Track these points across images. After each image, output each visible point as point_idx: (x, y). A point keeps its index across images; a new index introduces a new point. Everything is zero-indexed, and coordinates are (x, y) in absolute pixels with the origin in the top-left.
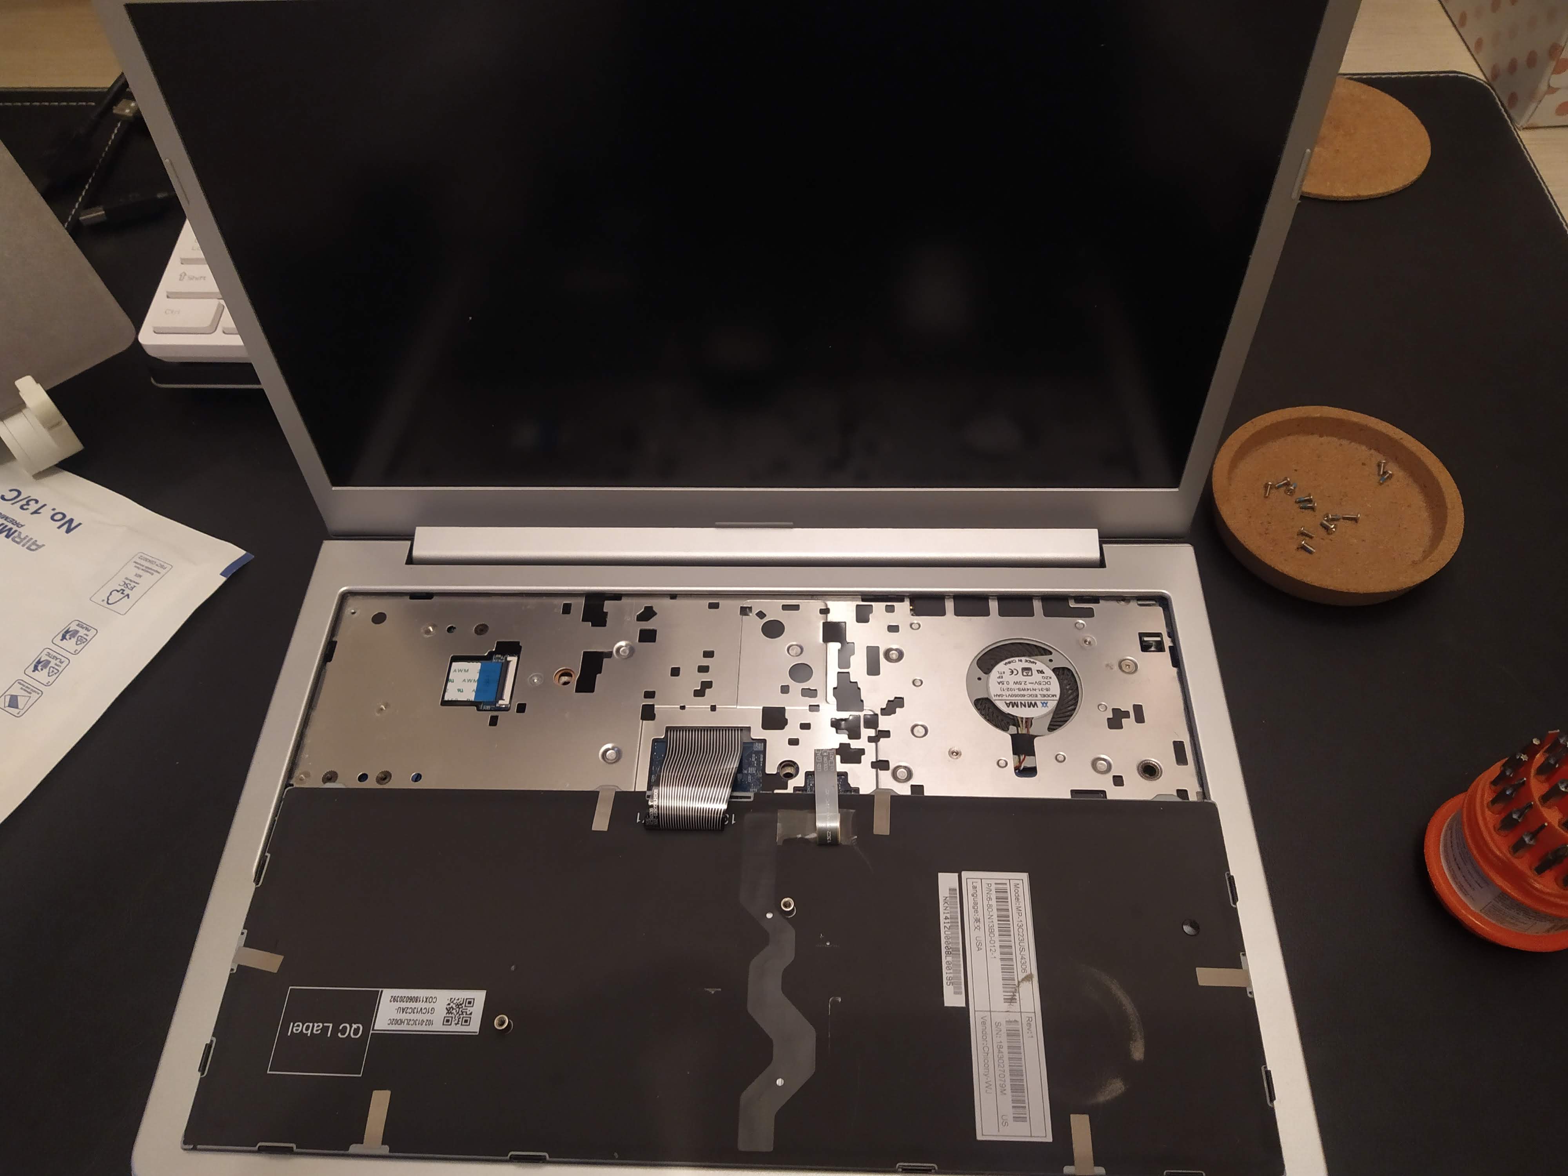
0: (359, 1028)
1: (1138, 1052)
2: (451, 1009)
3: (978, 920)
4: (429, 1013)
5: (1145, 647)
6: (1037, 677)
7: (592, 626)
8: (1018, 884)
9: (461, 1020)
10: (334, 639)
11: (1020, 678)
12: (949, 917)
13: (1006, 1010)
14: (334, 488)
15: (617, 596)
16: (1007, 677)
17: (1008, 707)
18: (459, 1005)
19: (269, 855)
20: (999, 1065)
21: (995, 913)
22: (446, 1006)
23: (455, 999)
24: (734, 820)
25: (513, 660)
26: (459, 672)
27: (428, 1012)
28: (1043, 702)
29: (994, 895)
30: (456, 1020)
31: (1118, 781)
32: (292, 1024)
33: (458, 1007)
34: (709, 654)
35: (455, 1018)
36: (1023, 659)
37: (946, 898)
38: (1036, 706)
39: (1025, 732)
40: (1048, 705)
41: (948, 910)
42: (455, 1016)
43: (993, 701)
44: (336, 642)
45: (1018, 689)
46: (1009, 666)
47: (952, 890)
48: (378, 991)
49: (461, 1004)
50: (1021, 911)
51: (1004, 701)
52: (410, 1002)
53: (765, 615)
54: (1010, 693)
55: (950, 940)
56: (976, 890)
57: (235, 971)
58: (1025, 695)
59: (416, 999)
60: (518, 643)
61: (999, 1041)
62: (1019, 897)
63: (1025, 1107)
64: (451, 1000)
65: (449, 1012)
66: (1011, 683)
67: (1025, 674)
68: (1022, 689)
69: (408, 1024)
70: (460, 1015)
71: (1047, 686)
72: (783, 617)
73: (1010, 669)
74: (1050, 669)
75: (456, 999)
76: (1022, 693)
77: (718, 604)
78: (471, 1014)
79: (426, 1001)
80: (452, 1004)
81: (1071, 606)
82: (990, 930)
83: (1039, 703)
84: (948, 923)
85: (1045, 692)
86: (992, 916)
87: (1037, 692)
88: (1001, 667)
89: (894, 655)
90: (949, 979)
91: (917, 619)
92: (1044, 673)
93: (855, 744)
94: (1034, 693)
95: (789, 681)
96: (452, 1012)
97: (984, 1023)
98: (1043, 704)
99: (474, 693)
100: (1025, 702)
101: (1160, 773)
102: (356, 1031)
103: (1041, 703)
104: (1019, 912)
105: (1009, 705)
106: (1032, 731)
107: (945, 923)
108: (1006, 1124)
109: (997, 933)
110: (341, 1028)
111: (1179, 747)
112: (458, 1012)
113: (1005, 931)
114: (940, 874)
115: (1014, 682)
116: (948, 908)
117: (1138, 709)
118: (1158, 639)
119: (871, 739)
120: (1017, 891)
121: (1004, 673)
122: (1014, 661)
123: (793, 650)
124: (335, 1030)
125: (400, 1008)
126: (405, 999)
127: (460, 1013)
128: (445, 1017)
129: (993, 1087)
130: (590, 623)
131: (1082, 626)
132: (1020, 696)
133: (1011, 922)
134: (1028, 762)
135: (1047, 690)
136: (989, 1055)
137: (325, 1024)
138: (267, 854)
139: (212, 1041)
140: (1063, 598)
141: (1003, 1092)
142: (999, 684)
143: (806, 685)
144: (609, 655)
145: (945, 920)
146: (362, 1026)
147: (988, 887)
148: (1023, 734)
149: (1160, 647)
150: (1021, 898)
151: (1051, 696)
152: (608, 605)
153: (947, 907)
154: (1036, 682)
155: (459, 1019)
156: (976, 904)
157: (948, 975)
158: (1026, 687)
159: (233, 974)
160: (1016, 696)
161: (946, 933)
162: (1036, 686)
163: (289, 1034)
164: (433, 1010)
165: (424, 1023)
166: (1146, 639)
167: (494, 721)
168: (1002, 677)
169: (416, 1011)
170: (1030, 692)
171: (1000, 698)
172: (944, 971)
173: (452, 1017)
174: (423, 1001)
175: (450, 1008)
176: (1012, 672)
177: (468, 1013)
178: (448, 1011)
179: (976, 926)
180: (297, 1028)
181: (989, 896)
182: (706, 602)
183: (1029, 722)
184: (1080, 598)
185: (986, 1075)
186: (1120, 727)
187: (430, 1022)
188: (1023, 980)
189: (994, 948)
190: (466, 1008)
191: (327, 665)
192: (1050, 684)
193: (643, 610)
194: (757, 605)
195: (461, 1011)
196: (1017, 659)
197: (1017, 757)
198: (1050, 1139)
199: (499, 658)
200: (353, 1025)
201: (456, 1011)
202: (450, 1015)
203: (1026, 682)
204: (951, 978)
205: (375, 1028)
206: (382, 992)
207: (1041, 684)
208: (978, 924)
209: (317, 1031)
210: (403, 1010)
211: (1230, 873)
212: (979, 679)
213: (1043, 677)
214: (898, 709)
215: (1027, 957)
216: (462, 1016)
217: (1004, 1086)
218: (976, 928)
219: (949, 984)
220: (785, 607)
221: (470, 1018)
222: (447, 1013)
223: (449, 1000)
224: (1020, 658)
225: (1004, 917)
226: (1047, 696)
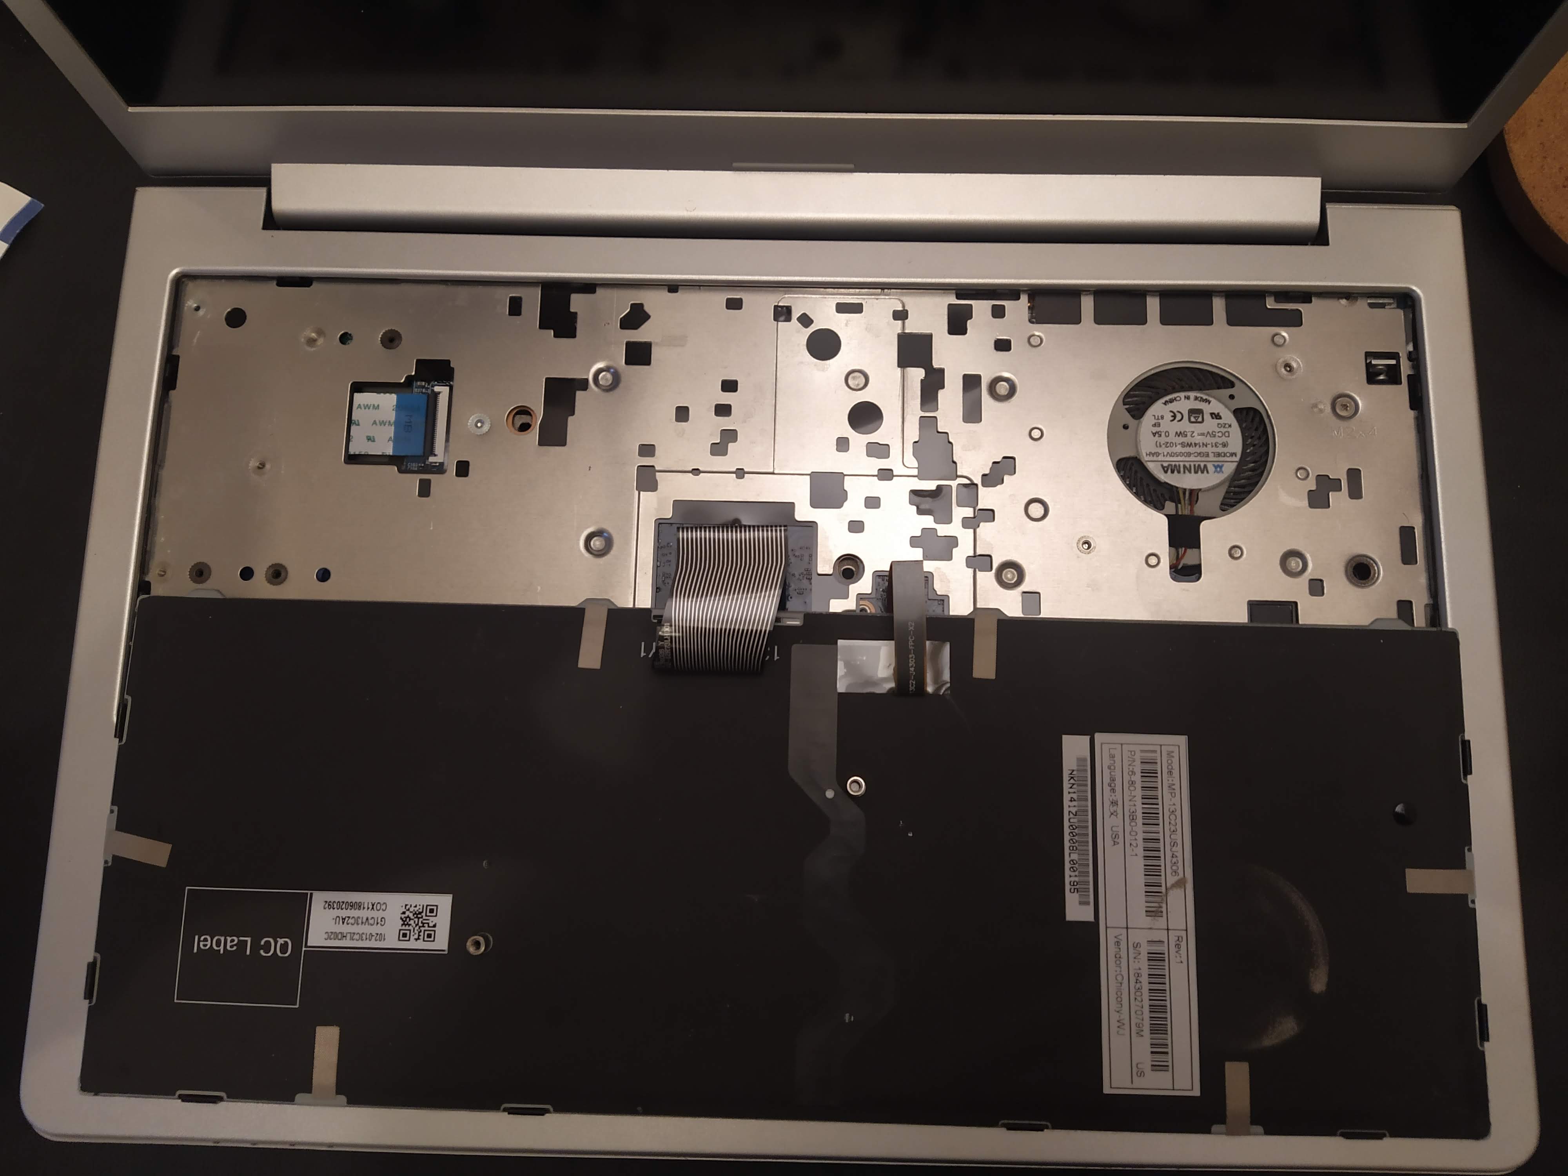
0: (286, 943)
1: (1319, 983)
2: (408, 919)
3: (1114, 803)
4: (379, 925)
5: (1372, 377)
6: (1210, 424)
7: (555, 336)
8: (1173, 752)
9: (422, 934)
10: (175, 353)
11: (1185, 425)
12: (1076, 799)
13: (1149, 927)
14: (130, 109)
15: (589, 287)
16: (1167, 425)
17: (1166, 472)
18: (417, 914)
19: (129, 699)
20: (1136, 999)
21: (1139, 793)
22: (400, 915)
23: (411, 906)
24: (778, 656)
25: (443, 391)
26: (365, 408)
27: (377, 923)
28: (1216, 464)
29: (1138, 768)
30: (415, 934)
31: (1316, 587)
32: (197, 937)
33: (417, 917)
34: (730, 386)
35: (414, 931)
36: (1192, 394)
37: (1073, 771)
38: (1205, 472)
39: (1187, 512)
40: (1223, 469)
41: (1074, 788)
42: (414, 929)
43: (1145, 464)
44: (178, 357)
45: (1182, 444)
46: (1171, 406)
47: (1081, 760)
48: (307, 893)
49: (420, 913)
50: (1174, 789)
51: (1160, 463)
52: (351, 909)
53: (812, 322)
54: (1169, 450)
55: (1076, 831)
56: (1114, 761)
57: (110, 864)
58: (1191, 454)
59: (358, 906)
60: (449, 362)
61: (1138, 968)
62: (1173, 771)
63: (1167, 1053)
64: (405, 908)
65: (406, 923)
66: (1172, 434)
67: (1193, 419)
68: (1188, 444)
69: (352, 939)
70: (420, 927)
71: (1224, 439)
72: (840, 324)
73: (1171, 411)
74: (1229, 409)
75: (413, 906)
76: (1187, 449)
77: (741, 300)
78: (434, 926)
79: (373, 908)
80: (407, 913)
81: (1269, 307)
82: (1131, 818)
83: (1210, 467)
84: (1075, 806)
85: (1220, 449)
86: (1135, 796)
87: (1209, 449)
88: (1158, 408)
89: (1002, 388)
90: (1072, 884)
91: (1039, 330)
92: (1220, 418)
93: (943, 530)
94: (1204, 450)
95: (847, 431)
96: (409, 923)
97: (1118, 943)
98: (1216, 467)
99: (391, 443)
100: (1190, 466)
101: (1376, 575)
102: (284, 948)
103: (1214, 465)
104: (1173, 791)
105: (1168, 470)
106: (1198, 511)
107: (1069, 806)
108: (1141, 1074)
109: (1140, 820)
110: (262, 943)
111: (1406, 533)
112: (418, 924)
113: (1151, 817)
114: (1064, 736)
115: (1177, 433)
116: (1075, 786)
117: (1354, 475)
118: (1393, 362)
119: (967, 523)
120: (1169, 761)
121: (1162, 417)
122: (1178, 399)
123: (854, 378)
124: (256, 947)
125: (339, 917)
126: (344, 905)
127: (420, 924)
128: (400, 930)
129: (1127, 1027)
130: (552, 332)
131: (1282, 341)
132: (1183, 454)
133: (1160, 806)
134: (1189, 559)
135: (1225, 445)
136: (1123, 985)
137: (241, 938)
138: (126, 696)
139: (95, 958)
140: (1258, 294)
141: (1139, 1034)
142: (1154, 436)
143: (874, 437)
144: (583, 384)
145: (1070, 802)
146: (291, 940)
147: (1130, 756)
148: (1185, 515)
149: (1393, 376)
150: (1176, 773)
151: (1228, 455)
152: (577, 302)
153: (1073, 784)
154: (1208, 432)
155: (419, 932)
156: (1113, 780)
157: (1072, 878)
158: (1193, 441)
159: (108, 867)
160: (1177, 456)
161: (1071, 820)
162: (1208, 440)
163: (195, 950)
164: (383, 920)
165: (374, 938)
166: (1374, 362)
167: (425, 490)
168: (1159, 425)
169: (360, 921)
170: (1198, 449)
171: (1155, 458)
172: (1067, 872)
173: (410, 930)
174: (368, 908)
175: (406, 918)
176: (1174, 416)
177: (431, 925)
178: (404, 921)
179: (1112, 811)
180: (204, 943)
181: (1131, 769)
182: (721, 297)
183: (1194, 495)
184: (1284, 294)
185: (1118, 1012)
186: (1326, 504)
187: (381, 937)
188: (1173, 886)
189: (1135, 842)
190: (427, 918)
191: (170, 394)
192: (1229, 436)
193: (628, 310)
194: (800, 303)
195: (422, 922)
196: (1182, 395)
197: (1173, 549)
198: (1197, 1092)
199: (423, 387)
200: (278, 939)
201: (415, 922)
202: (407, 927)
203: (1193, 432)
204: (1075, 884)
205: (309, 944)
206: (311, 894)
207: (1215, 436)
208: (1115, 808)
209: (231, 947)
210: (344, 919)
211: (1464, 736)
212: (1126, 427)
213: (1218, 424)
214: (1006, 478)
215: (1180, 854)
216: (423, 929)
217: (1141, 1025)
218: (1112, 814)
219: (1072, 891)
220: (842, 308)
221: (435, 931)
222: (402, 925)
223: (404, 907)
224: (1187, 394)
225: (1150, 799)
226: (1223, 454)
